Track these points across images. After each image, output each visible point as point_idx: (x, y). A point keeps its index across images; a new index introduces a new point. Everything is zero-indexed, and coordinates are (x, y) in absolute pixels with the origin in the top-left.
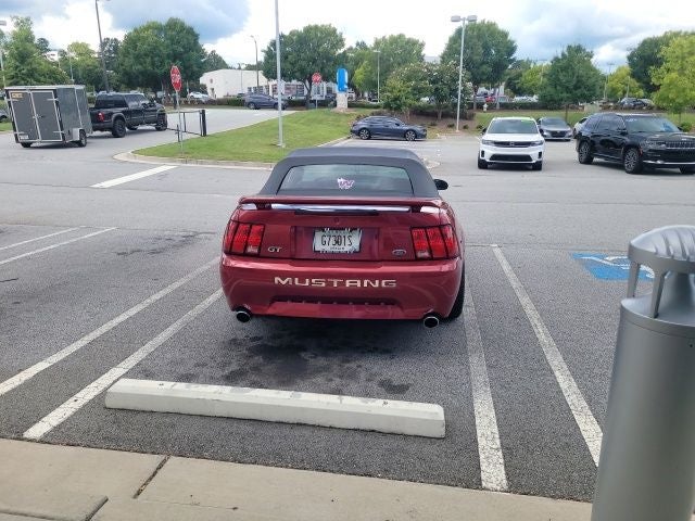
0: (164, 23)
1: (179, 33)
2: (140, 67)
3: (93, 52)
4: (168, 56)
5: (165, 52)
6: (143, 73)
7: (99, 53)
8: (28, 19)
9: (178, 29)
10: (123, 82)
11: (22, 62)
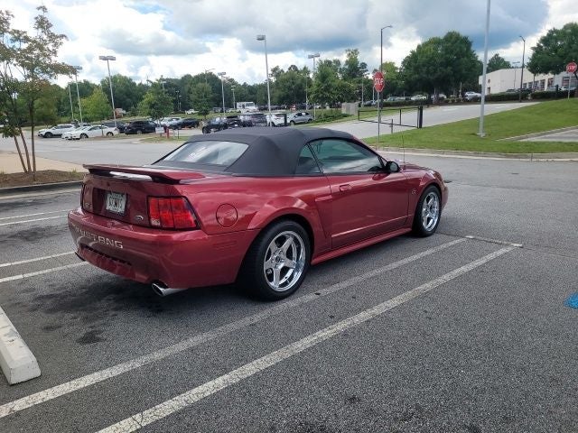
0: (442, 37)
1: (453, 43)
2: (417, 76)
3: (397, 68)
4: (441, 64)
5: (438, 61)
6: (420, 80)
7: (401, 69)
8: (356, 51)
9: (453, 40)
10: (405, 89)
11: (323, 81)
